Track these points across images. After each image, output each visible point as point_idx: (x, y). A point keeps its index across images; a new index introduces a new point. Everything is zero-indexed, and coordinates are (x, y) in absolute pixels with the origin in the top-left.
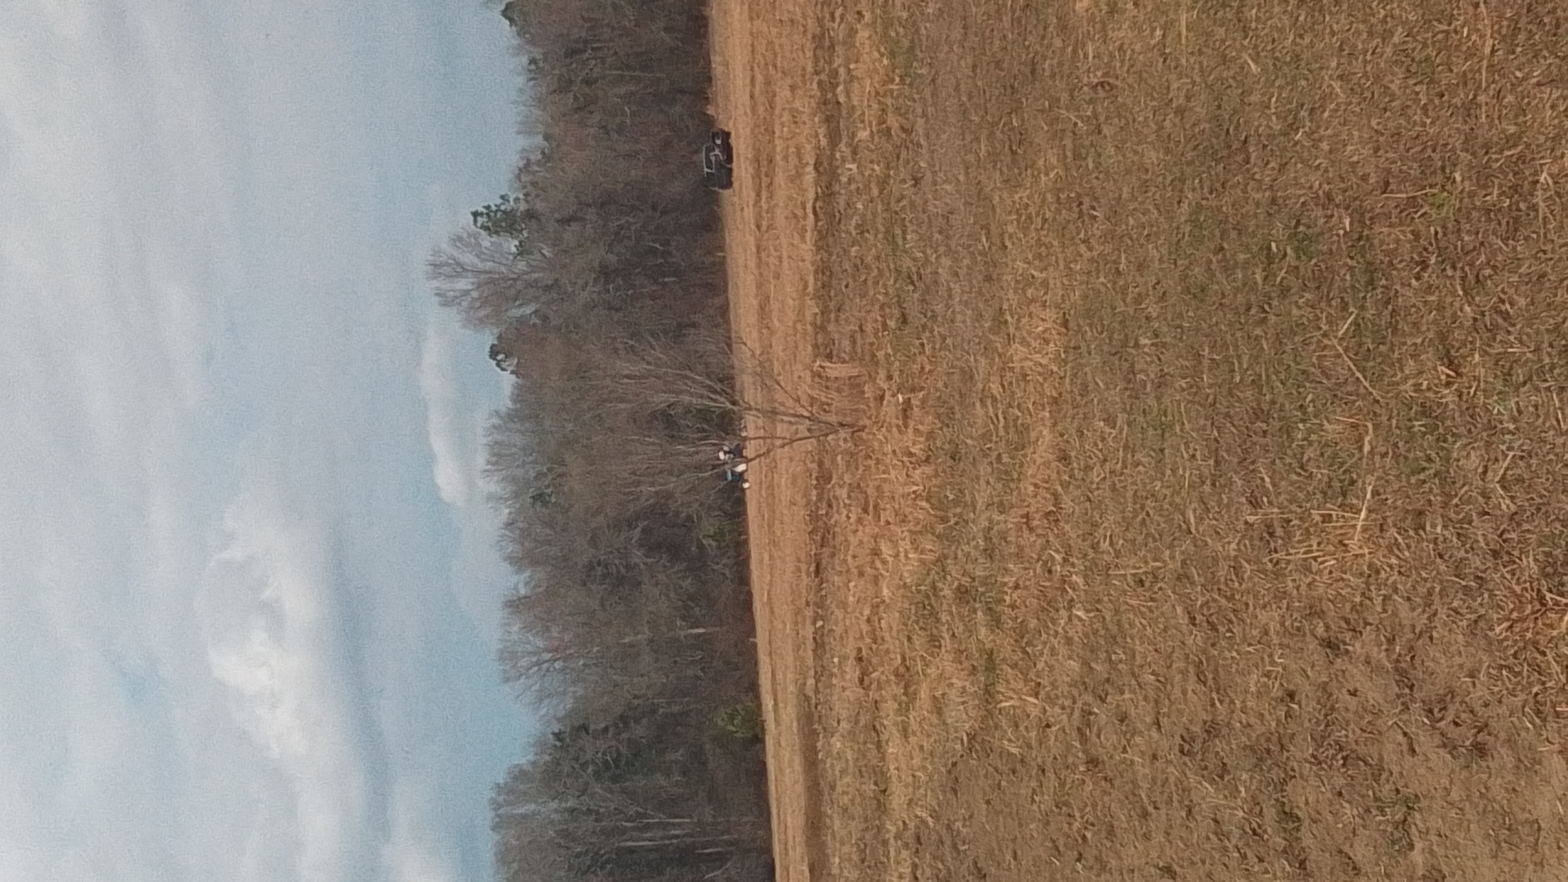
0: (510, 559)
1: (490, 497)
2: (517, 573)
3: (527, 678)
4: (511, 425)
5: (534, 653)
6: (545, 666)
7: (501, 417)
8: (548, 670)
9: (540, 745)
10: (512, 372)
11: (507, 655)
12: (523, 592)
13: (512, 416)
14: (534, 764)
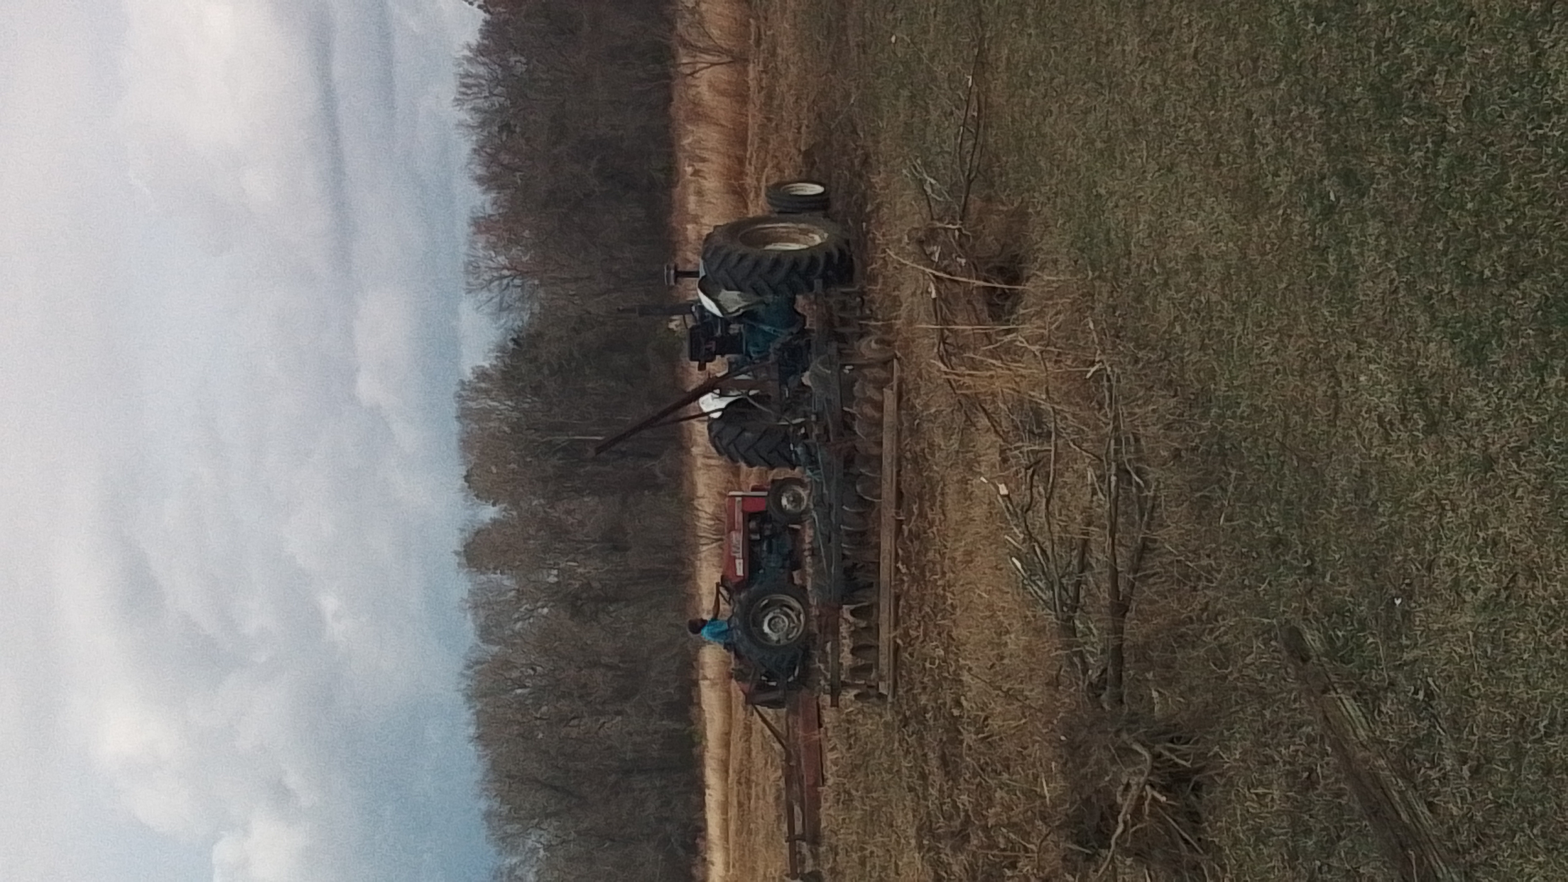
0: (480, 180)
1: (460, 124)
2: (484, 193)
3: (489, 290)
4: (481, 59)
5: (496, 269)
6: (505, 281)
7: (471, 50)
8: (508, 285)
9: (502, 349)
10: (480, 7)
11: (472, 268)
12: (489, 210)
13: (481, 51)
14: (493, 366)
